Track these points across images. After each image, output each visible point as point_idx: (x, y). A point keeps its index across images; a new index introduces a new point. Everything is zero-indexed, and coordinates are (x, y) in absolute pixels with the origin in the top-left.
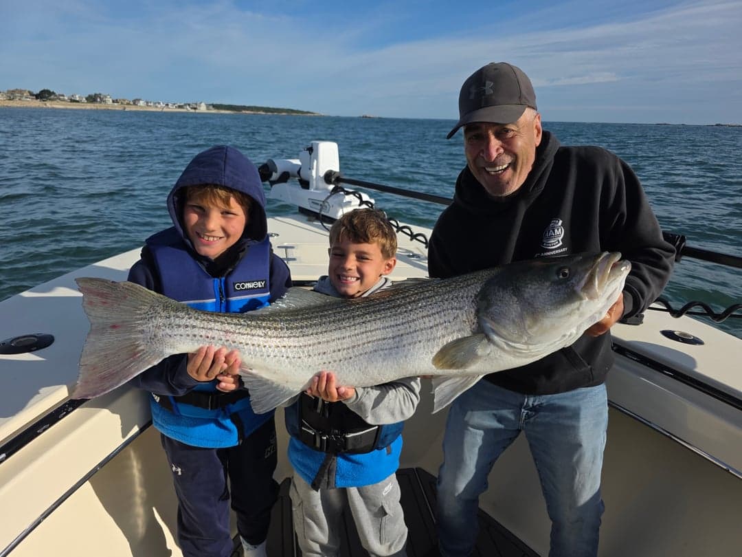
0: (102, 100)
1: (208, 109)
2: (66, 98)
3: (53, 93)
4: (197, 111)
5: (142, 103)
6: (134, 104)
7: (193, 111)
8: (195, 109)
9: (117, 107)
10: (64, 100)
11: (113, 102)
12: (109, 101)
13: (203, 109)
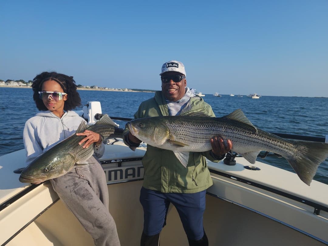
0: (95, 88)
1: (128, 90)
2: (85, 87)
3: (81, 86)
4: (124, 91)
5: (107, 88)
6: (104, 89)
7: (123, 91)
8: (124, 90)
9: (99, 90)
10: (84, 88)
11: (98, 88)
12: (97, 88)
13: (126, 90)
